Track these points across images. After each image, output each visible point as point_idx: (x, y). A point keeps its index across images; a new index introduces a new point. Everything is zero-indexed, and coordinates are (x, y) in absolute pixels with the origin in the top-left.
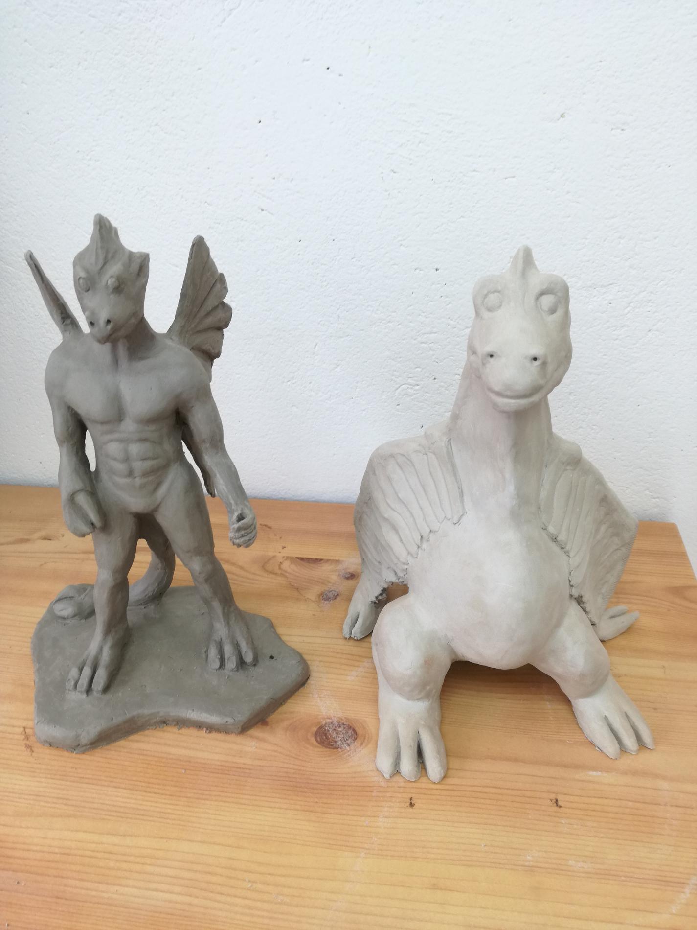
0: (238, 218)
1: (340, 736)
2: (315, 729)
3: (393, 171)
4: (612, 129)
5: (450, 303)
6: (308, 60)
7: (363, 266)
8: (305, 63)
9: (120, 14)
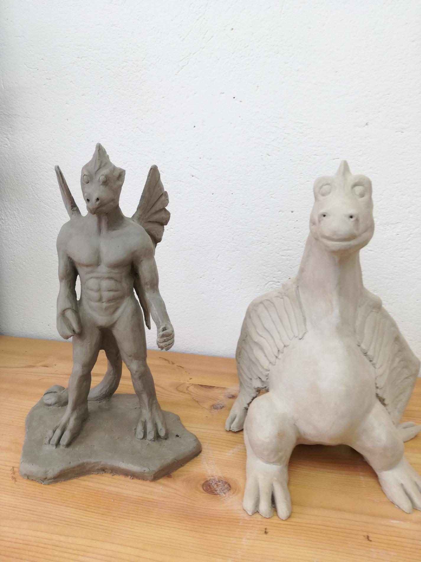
0: (179, 180)
1: (219, 487)
2: (203, 482)
3: (268, 154)
4: (396, 132)
5: (300, 232)
6: (223, 93)
7: (249, 209)
8: (222, 95)
9: (123, 68)
